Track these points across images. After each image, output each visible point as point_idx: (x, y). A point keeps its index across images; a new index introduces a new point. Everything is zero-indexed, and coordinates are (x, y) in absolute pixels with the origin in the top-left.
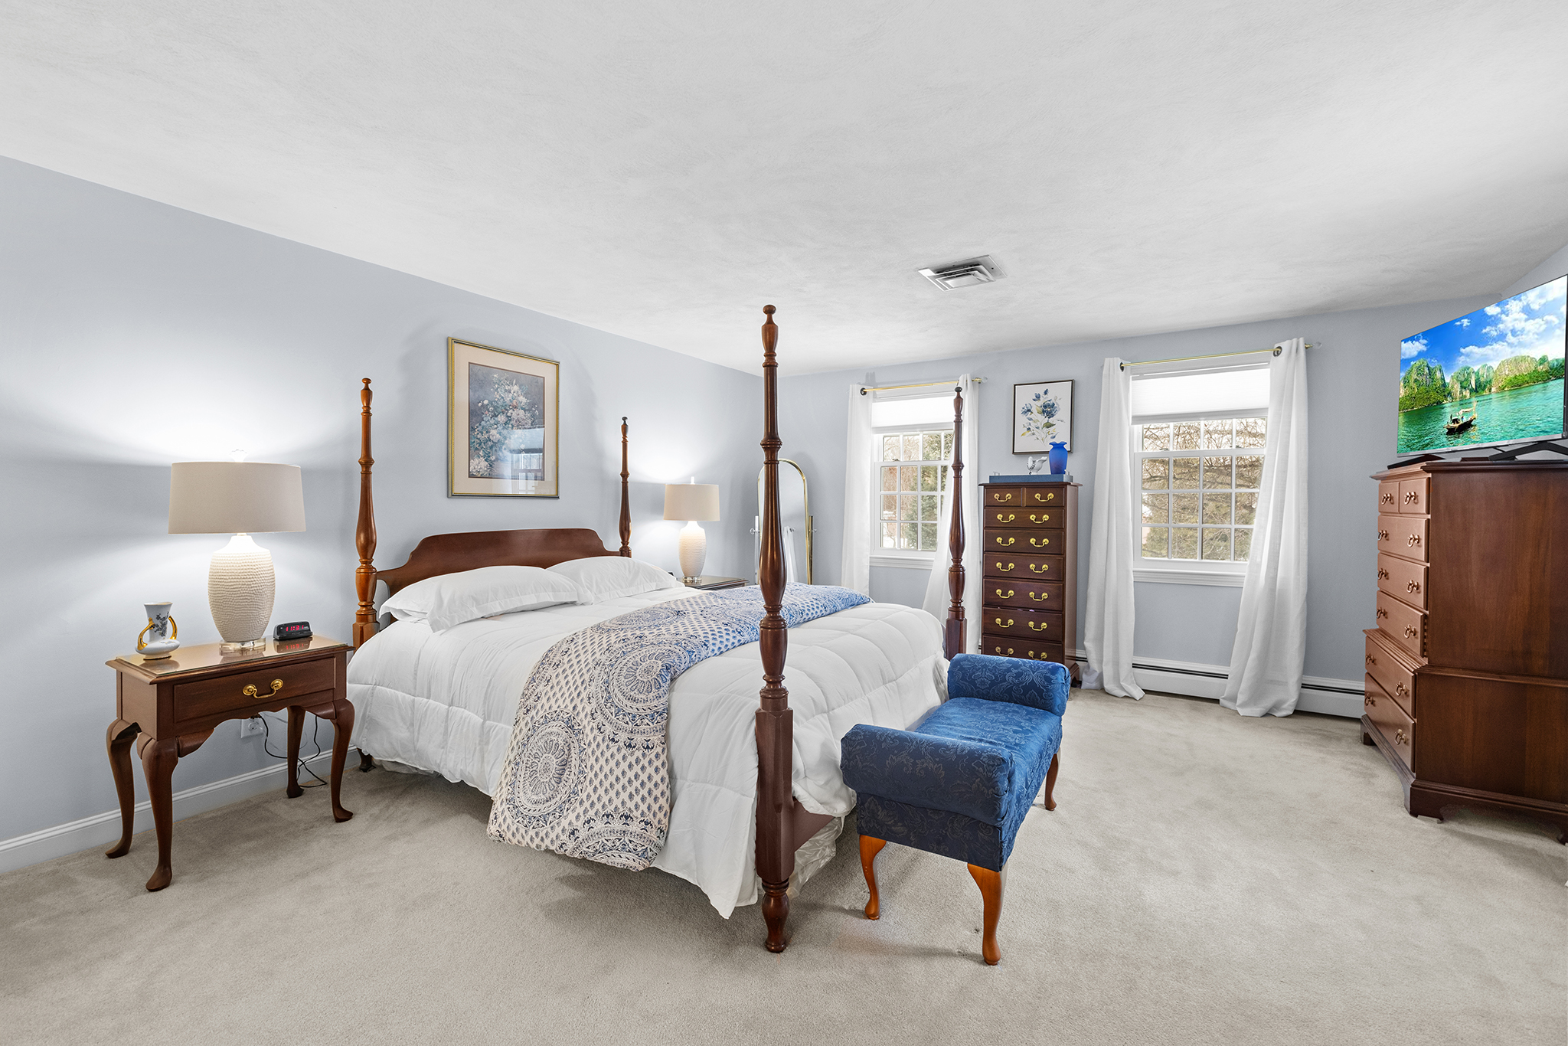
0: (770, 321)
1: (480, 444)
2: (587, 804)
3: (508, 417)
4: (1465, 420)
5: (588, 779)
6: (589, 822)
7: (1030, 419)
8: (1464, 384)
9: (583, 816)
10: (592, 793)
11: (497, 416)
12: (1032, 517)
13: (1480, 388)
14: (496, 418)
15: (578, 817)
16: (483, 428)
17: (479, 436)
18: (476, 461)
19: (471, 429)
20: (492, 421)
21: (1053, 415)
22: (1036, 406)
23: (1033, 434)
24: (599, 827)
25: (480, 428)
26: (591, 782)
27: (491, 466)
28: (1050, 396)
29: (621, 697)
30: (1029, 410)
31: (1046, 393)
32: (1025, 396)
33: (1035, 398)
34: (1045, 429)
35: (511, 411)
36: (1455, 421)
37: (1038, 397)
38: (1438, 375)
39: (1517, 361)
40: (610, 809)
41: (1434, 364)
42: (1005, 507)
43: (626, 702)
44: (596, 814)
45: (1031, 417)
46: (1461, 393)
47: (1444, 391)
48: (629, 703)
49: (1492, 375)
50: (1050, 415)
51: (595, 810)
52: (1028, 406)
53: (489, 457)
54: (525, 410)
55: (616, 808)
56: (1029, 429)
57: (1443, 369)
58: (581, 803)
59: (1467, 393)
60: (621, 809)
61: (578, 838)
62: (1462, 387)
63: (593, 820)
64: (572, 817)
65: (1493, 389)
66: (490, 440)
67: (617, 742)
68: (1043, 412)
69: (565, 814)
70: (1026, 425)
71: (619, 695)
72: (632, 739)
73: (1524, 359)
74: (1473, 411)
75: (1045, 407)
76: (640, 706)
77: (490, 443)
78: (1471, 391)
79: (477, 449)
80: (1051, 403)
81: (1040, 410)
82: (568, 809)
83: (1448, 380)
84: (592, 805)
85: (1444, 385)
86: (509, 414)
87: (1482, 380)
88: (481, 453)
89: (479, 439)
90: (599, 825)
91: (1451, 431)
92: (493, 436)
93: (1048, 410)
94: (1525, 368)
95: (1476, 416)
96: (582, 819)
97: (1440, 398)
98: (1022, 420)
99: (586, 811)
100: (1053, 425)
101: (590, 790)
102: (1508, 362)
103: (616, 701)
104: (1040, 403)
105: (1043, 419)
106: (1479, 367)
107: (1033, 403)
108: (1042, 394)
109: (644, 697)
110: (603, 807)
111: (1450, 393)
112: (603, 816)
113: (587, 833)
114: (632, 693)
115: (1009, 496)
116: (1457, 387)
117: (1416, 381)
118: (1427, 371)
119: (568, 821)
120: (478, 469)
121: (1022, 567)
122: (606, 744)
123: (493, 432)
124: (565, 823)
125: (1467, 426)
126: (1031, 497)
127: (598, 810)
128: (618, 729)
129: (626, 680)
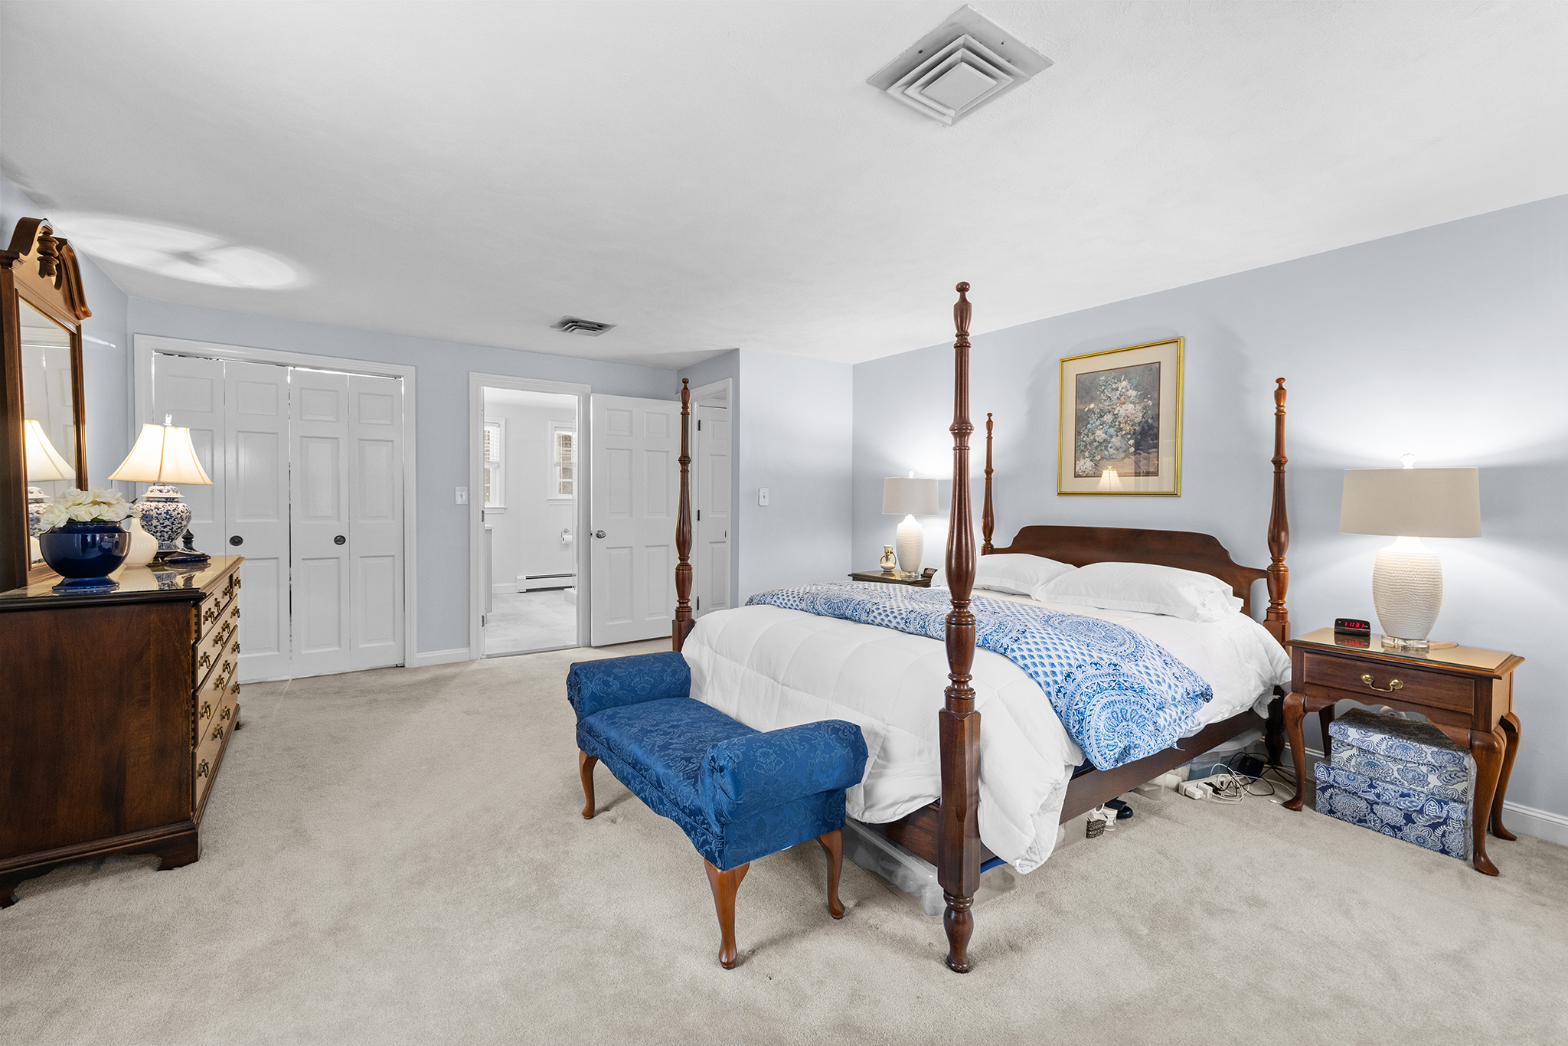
1: (1085, 446)
3: (1114, 415)
11: (1102, 417)
14: (1102, 419)
16: (1089, 430)
17: (1084, 439)
18: (1082, 462)
19: (1078, 433)
20: (1098, 423)
25: (1086, 431)
27: (1096, 465)
35: (1118, 408)
53: (1094, 457)
54: (1134, 403)
66: (1095, 441)
77: (1095, 444)
79: (1083, 451)
86: (1116, 412)
88: (1087, 454)
89: (1084, 441)
92: (1098, 437)
120: (1083, 469)
123: (1099, 433)
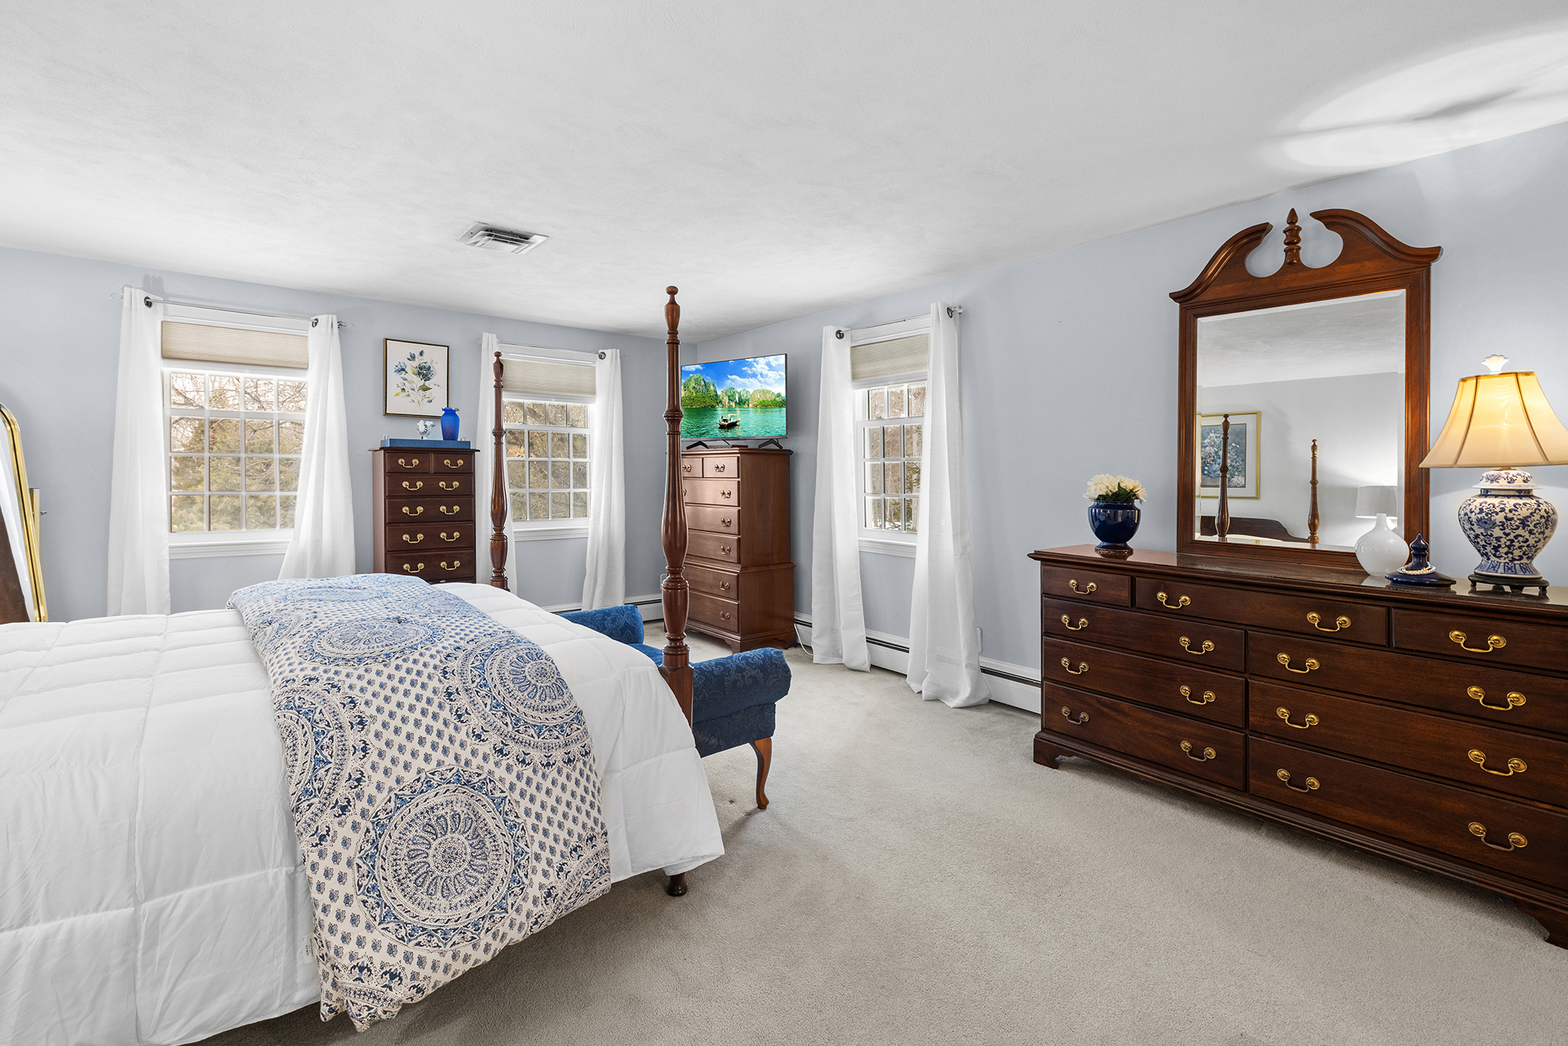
0: (673, 302)
2: (546, 854)
4: (732, 421)
5: (529, 827)
6: (561, 869)
7: (405, 379)
8: (731, 398)
9: (551, 870)
10: (544, 839)
12: (442, 484)
13: (741, 403)
15: (545, 874)
21: (429, 379)
22: (411, 366)
23: (408, 395)
24: (575, 866)
26: (535, 828)
28: (426, 358)
29: (535, 713)
30: (403, 370)
31: (421, 354)
32: (398, 353)
33: (409, 357)
34: (421, 392)
36: (725, 420)
37: (413, 357)
38: (712, 388)
39: (764, 392)
40: (574, 841)
41: (708, 380)
42: (412, 474)
43: (543, 716)
44: (562, 856)
45: (405, 376)
46: (729, 403)
47: (716, 399)
48: (549, 715)
49: (749, 396)
50: (426, 378)
51: (558, 854)
52: (402, 364)
55: (580, 836)
56: (403, 389)
57: (715, 385)
58: (537, 857)
59: (733, 404)
60: (584, 834)
61: (556, 895)
62: (729, 399)
63: (564, 864)
64: (538, 878)
65: (750, 405)
67: (554, 764)
68: (419, 374)
69: (526, 881)
70: (400, 385)
71: (529, 712)
72: (569, 753)
73: (768, 392)
74: (736, 416)
75: (421, 368)
76: (561, 713)
78: (736, 403)
80: (427, 365)
81: (416, 371)
82: (526, 876)
83: (719, 393)
84: (552, 850)
85: (717, 395)
87: (743, 398)
90: (574, 865)
91: (722, 427)
93: (424, 372)
94: (769, 398)
95: (739, 419)
96: (552, 872)
97: (714, 404)
98: (394, 379)
99: (549, 863)
100: (430, 389)
101: (539, 837)
102: (759, 391)
103: (529, 720)
104: (416, 363)
105: (418, 382)
106: (741, 389)
107: (408, 363)
108: (417, 355)
109: (560, 702)
110: (565, 844)
111: (720, 402)
112: (571, 853)
113: (565, 882)
114: (545, 703)
115: (415, 462)
116: (726, 399)
117: (694, 388)
118: (703, 383)
119: (536, 886)
121: (431, 537)
122: (540, 773)
124: (533, 892)
125: (733, 425)
126: (440, 463)
127: (561, 851)
128: (549, 748)
129: (526, 693)
